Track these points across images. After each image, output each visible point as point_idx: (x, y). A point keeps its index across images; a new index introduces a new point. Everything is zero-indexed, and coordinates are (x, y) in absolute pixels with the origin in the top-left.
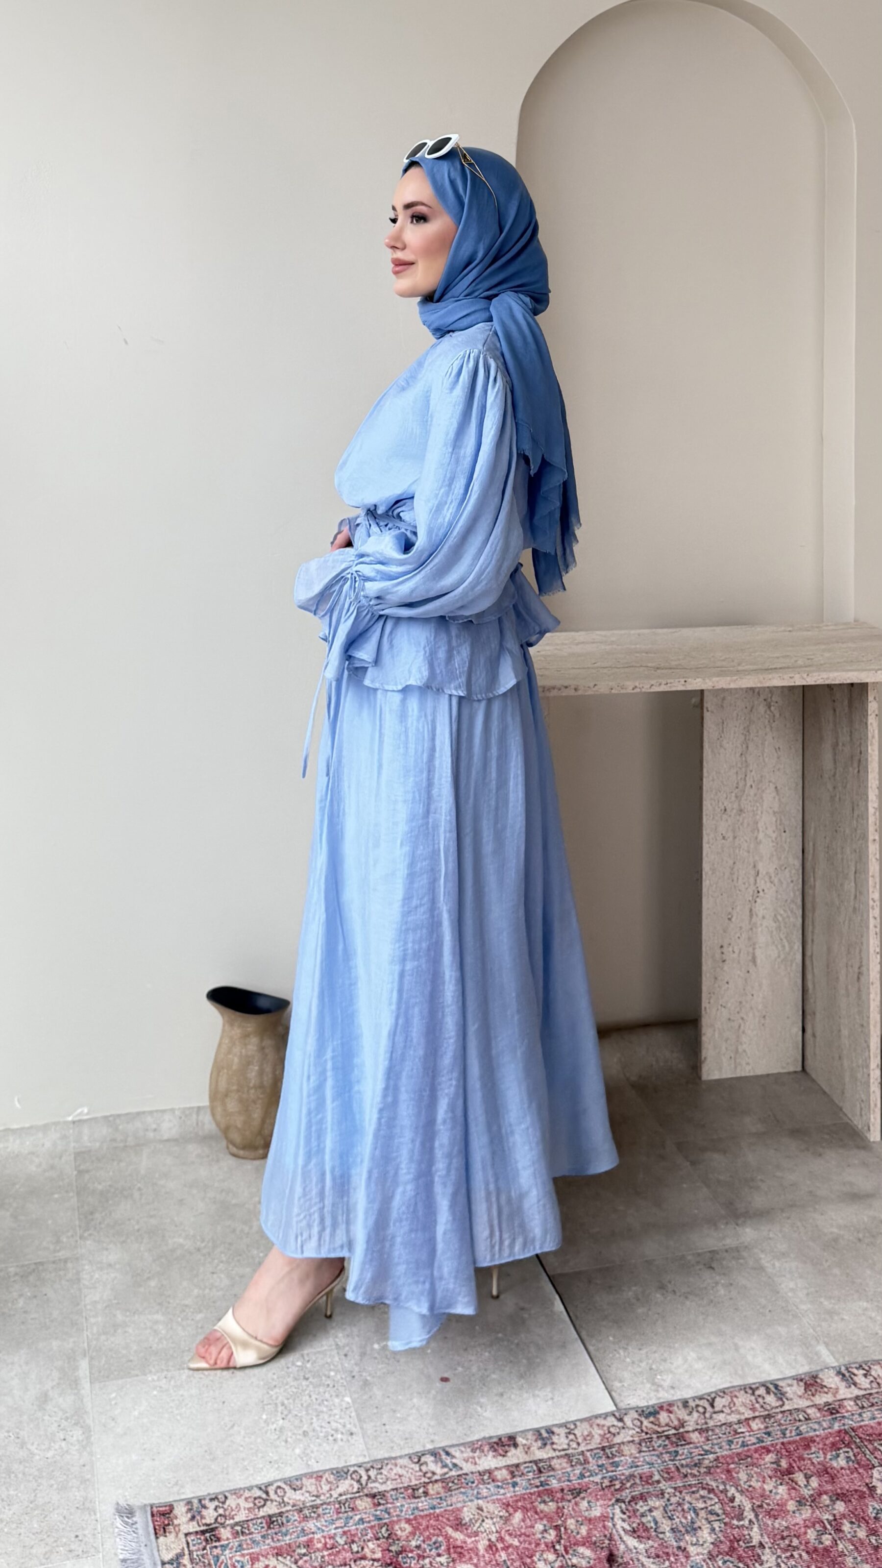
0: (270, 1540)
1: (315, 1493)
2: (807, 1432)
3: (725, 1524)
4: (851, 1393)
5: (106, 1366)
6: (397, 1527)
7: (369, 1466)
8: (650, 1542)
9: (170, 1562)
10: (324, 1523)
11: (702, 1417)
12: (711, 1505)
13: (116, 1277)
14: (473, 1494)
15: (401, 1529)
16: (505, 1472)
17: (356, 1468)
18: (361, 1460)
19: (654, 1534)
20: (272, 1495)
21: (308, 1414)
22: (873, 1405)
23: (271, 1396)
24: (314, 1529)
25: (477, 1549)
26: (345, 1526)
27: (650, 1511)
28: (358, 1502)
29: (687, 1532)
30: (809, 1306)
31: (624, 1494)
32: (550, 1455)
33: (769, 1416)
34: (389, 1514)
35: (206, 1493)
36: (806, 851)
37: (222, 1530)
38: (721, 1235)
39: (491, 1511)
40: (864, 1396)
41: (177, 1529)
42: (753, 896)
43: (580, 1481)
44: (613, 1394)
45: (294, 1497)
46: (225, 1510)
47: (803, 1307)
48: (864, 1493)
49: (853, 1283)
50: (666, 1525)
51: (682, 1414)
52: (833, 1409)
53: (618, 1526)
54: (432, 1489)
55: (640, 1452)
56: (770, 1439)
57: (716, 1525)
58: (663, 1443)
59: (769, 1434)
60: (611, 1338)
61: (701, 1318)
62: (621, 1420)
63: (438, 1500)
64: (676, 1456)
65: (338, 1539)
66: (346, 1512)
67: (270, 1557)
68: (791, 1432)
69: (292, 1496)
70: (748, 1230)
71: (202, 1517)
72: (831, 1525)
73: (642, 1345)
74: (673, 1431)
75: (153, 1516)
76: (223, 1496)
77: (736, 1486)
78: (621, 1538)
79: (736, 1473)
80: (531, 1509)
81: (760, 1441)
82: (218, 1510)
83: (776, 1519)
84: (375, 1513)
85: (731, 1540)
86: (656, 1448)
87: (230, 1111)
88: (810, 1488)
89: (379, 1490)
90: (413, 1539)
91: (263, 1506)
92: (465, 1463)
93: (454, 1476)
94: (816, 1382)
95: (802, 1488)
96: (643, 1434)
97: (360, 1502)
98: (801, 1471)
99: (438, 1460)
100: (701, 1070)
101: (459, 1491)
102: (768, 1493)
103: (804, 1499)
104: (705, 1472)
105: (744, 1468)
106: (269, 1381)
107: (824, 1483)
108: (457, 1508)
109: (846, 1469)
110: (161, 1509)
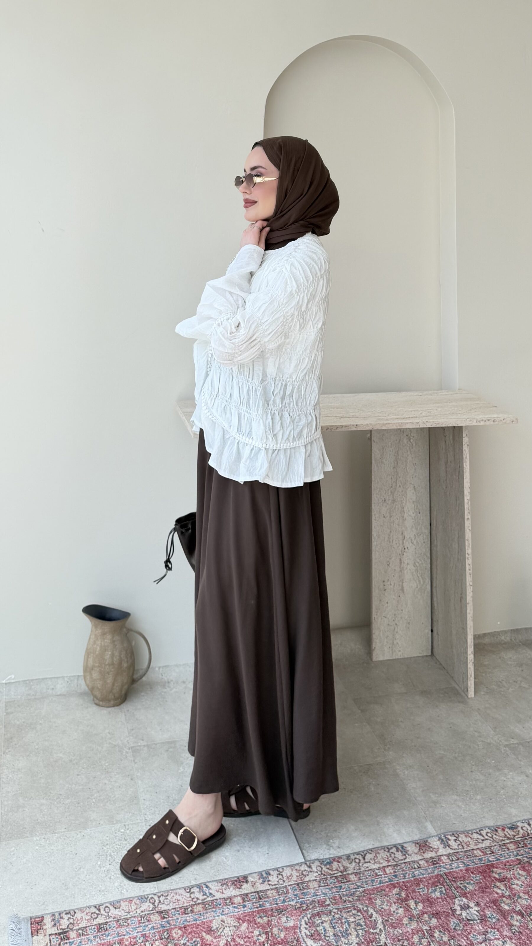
0: (99, 939)
1: (127, 911)
2: (419, 875)
3: (366, 931)
4: (446, 851)
5: (11, 831)
6: (173, 932)
7: (159, 894)
8: (321, 942)
10: (131, 929)
11: (358, 865)
12: (358, 920)
13: (21, 777)
14: (219, 912)
15: (175, 932)
16: (239, 898)
17: (153, 896)
18: (156, 891)
19: (323, 937)
20: (102, 912)
22: (458, 859)
23: (104, 850)
24: (125, 933)
26: (143, 931)
27: (322, 923)
28: (151, 916)
29: (343, 936)
30: (423, 798)
31: (308, 913)
32: (267, 888)
33: (396, 865)
34: (169, 923)
35: (63, 910)
36: (432, 525)
37: (71, 932)
38: (376, 755)
39: (229, 923)
40: (453, 853)
41: (45, 931)
42: (401, 551)
43: (282, 904)
44: (304, 851)
45: (115, 913)
46: (74, 920)
47: (419, 799)
48: (449, 913)
49: (450, 784)
50: (330, 933)
51: (346, 863)
52: (435, 861)
53: (303, 932)
54: (196, 909)
55: (320, 886)
56: (397, 879)
57: (360, 932)
58: (334, 881)
59: (396, 876)
62: (310, 867)
63: (199, 916)
64: (341, 889)
65: (138, 938)
66: (144, 923)
68: (409, 875)
70: (391, 752)
71: (60, 925)
72: (428, 933)
73: (323, 821)
74: (340, 874)
75: (31, 924)
76: (73, 912)
77: (374, 909)
78: (304, 940)
79: (374, 900)
80: (253, 921)
81: (390, 880)
82: (70, 920)
83: (396, 928)
84: (161, 923)
85: (368, 942)
86: (329, 884)
87: (95, 678)
88: (417, 910)
89: (165, 909)
90: (182, 939)
91: (96, 918)
92: (216, 893)
93: (209, 901)
94: (426, 845)
95: (412, 910)
96: (322, 876)
97: (153, 917)
98: (413, 899)
99: (201, 891)
100: (372, 655)
101: (211, 910)
102: (392, 912)
103: (413, 917)
104: (356, 899)
105: (379, 897)
106: (104, 841)
107: (426, 907)
108: (209, 920)
109: (439, 899)
110: (36, 919)
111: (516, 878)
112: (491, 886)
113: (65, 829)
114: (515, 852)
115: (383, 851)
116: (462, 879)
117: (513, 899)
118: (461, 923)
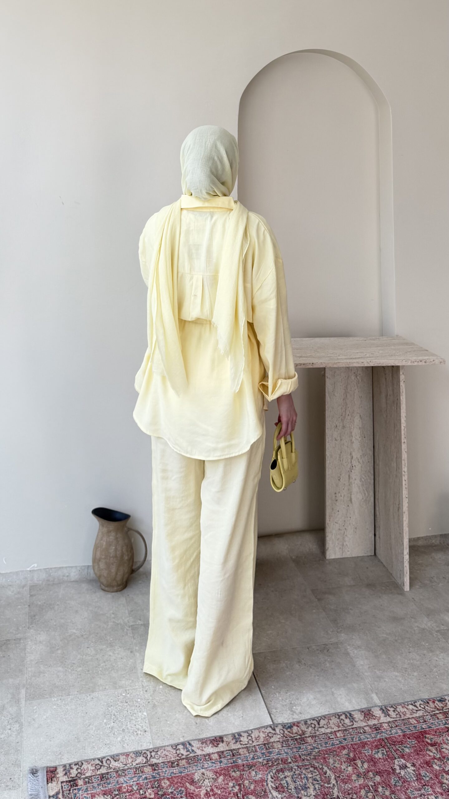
0: (102, 786)
1: (125, 763)
2: (364, 739)
3: (321, 786)
4: (386, 720)
5: (33, 693)
6: (162, 782)
7: (151, 750)
8: (284, 793)
9: (53, 796)
10: (128, 779)
11: (314, 730)
12: (315, 776)
13: (43, 648)
14: (200, 766)
15: (164, 783)
16: (216, 755)
17: (145, 751)
18: (149, 746)
19: (286, 789)
20: (104, 763)
21: (125, 721)
22: (397, 726)
23: (109, 711)
24: (123, 782)
25: (200, 795)
26: (138, 780)
27: (285, 777)
28: (144, 768)
29: (303, 789)
30: (369, 674)
31: (273, 769)
32: (239, 747)
33: (346, 730)
34: (159, 775)
35: (73, 761)
36: (375, 447)
37: (79, 780)
39: (208, 775)
40: (392, 721)
41: (58, 779)
42: (350, 469)
43: (252, 761)
44: (272, 716)
45: (115, 765)
46: (81, 770)
47: (366, 674)
48: (390, 771)
49: (391, 662)
50: (292, 786)
51: (304, 727)
52: (377, 727)
53: (269, 785)
54: (181, 763)
55: (282, 747)
56: (346, 742)
57: (317, 786)
58: (294, 743)
59: (345, 739)
60: (273, 687)
61: (317, 678)
62: (274, 730)
63: (184, 769)
64: (300, 749)
65: (134, 787)
66: (139, 773)
67: (101, 795)
68: (356, 739)
69: (114, 764)
70: (343, 635)
71: (70, 774)
72: (373, 788)
73: (288, 691)
74: (299, 737)
75: (47, 772)
76: (81, 763)
77: (328, 766)
78: (270, 791)
79: (328, 759)
80: (228, 775)
81: (341, 742)
82: (78, 770)
83: (347, 783)
84: (152, 774)
85: (323, 794)
86: (290, 745)
87: (102, 568)
88: (363, 768)
89: (156, 762)
90: (170, 788)
91: (100, 769)
92: (198, 750)
93: (192, 756)
94: (370, 713)
95: (359, 768)
96: (284, 738)
97: (146, 769)
98: (360, 759)
99: (185, 748)
100: (326, 554)
101: (194, 764)
102: (343, 770)
103: (360, 774)
104: (313, 758)
105: (332, 757)
106: (109, 703)
107: (371, 766)
108: (192, 773)
109: (382, 759)
110: (51, 769)
111: (445, 743)
112: (424, 749)
114: (444, 721)
116: (401, 743)
117: (443, 760)
118: (400, 780)
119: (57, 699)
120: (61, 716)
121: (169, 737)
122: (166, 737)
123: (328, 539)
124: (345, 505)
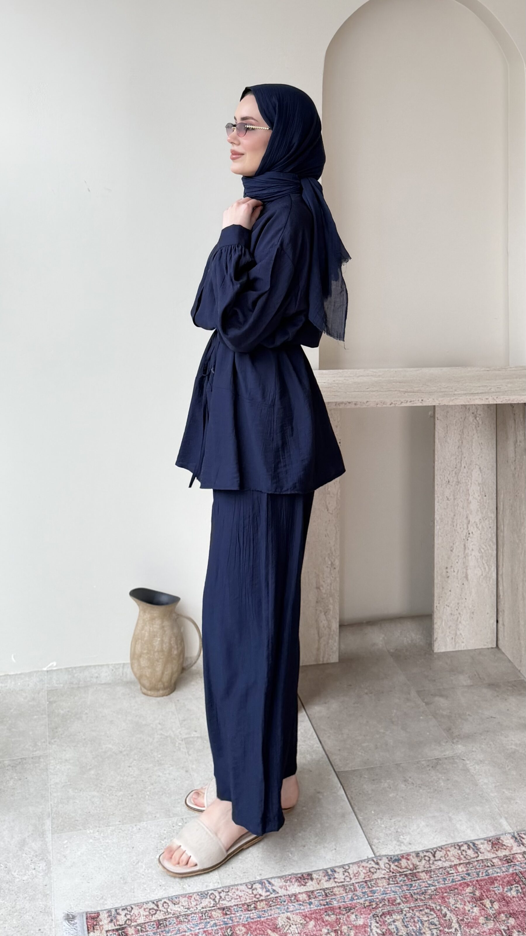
1: (187, 907)
2: (493, 874)
3: (440, 931)
4: (520, 850)
5: (62, 823)
6: (237, 929)
7: (220, 890)
10: (192, 926)
11: (428, 863)
12: (431, 919)
13: (70, 768)
14: (284, 909)
15: (239, 929)
16: (305, 896)
17: (213, 892)
18: (217, 886)
20: (161, 908)
24: (186, 929)
26: (205, 928)
27: (394, 921)
28: (213, 913)
30: (496, 794)
31: (378, 911)
32: (333, 885)
33: (469, 863)
34: (232, 920)
35: (120, 906)
36: (498, 509)
37: (129, 929)
38: (443, 749)
39: (295, 920)
41: (101, 928)
42: (466, 536)
43: (350, 902)
44: (373, 847)
45: (174, 909)
46: (131, 916)
47: (492, 795)
51: (415, 861)
52: (509, 859)
53: (374, 931)
54: (260, 905)
55: (389, 884)
56: (470, 878)
57: (435, 931)
58: (404, 879)
59: (469, 874)
60: (373, 812)
61: (429, 800)
62: (377, 864)
63: (263, 912)
64: (411, 887)
65: (200, 935)
66: (205, 919)
68: (482, 873)
70: (459, 746)
71: (117, 921)
72: (506, 933)
73: (392, 816)
74: (409, 872)
75: (87, 919)
76: (130, 907)
77: (448, 907)
79: (447, 899)
80: (320, 919)
81: (463, 879)
82: (127, 915)
83: (472, 928)
84: (224, 920)
86: (399, 882)
87: (143, 666)
88: (493, 909)
89: (227, 905)
91: (155, 914)
92: (280, 890)
93: (273, 898)
94: (499, 842)
95: (488, 909)
96: (391, 873)
97: (215, 913)
98: (488, 898)
99: (264, 887)
100: (434, 646)
101: (276, 906)
102: (467, 912)
103: (489, 916)
104: (428, 898)
105: (453, 896)
106: (162, 834)
107: (502, 906)
108: (274, 917)
109: (515, 898)
110: (92, 915)
113: (120, 822)
115: (453, 848)
119: (94, 831)
120: (100, 852)
121: (242, 875)
122: (238, 875)
123: (436, 626)
124: (459, 584)
